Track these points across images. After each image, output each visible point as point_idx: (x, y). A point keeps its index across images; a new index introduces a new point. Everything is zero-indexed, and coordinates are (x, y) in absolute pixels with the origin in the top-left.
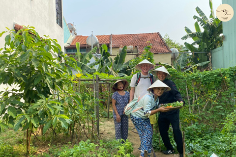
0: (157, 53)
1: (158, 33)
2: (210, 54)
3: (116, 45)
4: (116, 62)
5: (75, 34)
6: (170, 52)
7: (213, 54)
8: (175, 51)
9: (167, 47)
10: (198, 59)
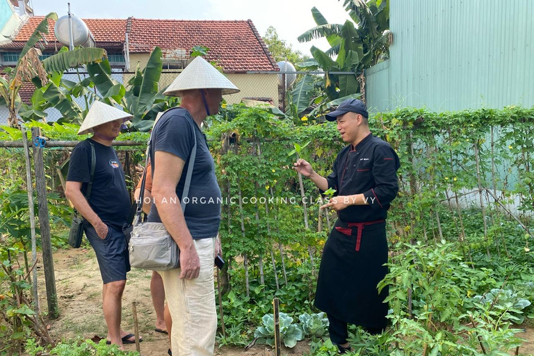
0: (244, 73)
1: (249, 22)
2: (362, 77)
3: (142, 46)
4: (136, 92)
5: (29, 12)
6: (276, 70)
7: (368, 78)
8: (289, 67)
9: (268, 56)
10: (338, 90)
